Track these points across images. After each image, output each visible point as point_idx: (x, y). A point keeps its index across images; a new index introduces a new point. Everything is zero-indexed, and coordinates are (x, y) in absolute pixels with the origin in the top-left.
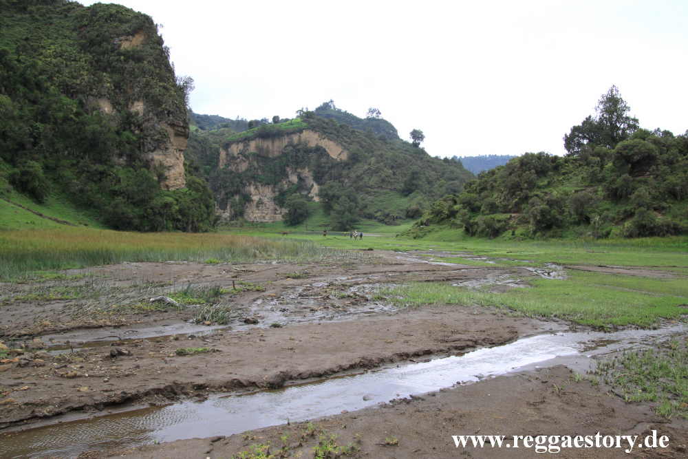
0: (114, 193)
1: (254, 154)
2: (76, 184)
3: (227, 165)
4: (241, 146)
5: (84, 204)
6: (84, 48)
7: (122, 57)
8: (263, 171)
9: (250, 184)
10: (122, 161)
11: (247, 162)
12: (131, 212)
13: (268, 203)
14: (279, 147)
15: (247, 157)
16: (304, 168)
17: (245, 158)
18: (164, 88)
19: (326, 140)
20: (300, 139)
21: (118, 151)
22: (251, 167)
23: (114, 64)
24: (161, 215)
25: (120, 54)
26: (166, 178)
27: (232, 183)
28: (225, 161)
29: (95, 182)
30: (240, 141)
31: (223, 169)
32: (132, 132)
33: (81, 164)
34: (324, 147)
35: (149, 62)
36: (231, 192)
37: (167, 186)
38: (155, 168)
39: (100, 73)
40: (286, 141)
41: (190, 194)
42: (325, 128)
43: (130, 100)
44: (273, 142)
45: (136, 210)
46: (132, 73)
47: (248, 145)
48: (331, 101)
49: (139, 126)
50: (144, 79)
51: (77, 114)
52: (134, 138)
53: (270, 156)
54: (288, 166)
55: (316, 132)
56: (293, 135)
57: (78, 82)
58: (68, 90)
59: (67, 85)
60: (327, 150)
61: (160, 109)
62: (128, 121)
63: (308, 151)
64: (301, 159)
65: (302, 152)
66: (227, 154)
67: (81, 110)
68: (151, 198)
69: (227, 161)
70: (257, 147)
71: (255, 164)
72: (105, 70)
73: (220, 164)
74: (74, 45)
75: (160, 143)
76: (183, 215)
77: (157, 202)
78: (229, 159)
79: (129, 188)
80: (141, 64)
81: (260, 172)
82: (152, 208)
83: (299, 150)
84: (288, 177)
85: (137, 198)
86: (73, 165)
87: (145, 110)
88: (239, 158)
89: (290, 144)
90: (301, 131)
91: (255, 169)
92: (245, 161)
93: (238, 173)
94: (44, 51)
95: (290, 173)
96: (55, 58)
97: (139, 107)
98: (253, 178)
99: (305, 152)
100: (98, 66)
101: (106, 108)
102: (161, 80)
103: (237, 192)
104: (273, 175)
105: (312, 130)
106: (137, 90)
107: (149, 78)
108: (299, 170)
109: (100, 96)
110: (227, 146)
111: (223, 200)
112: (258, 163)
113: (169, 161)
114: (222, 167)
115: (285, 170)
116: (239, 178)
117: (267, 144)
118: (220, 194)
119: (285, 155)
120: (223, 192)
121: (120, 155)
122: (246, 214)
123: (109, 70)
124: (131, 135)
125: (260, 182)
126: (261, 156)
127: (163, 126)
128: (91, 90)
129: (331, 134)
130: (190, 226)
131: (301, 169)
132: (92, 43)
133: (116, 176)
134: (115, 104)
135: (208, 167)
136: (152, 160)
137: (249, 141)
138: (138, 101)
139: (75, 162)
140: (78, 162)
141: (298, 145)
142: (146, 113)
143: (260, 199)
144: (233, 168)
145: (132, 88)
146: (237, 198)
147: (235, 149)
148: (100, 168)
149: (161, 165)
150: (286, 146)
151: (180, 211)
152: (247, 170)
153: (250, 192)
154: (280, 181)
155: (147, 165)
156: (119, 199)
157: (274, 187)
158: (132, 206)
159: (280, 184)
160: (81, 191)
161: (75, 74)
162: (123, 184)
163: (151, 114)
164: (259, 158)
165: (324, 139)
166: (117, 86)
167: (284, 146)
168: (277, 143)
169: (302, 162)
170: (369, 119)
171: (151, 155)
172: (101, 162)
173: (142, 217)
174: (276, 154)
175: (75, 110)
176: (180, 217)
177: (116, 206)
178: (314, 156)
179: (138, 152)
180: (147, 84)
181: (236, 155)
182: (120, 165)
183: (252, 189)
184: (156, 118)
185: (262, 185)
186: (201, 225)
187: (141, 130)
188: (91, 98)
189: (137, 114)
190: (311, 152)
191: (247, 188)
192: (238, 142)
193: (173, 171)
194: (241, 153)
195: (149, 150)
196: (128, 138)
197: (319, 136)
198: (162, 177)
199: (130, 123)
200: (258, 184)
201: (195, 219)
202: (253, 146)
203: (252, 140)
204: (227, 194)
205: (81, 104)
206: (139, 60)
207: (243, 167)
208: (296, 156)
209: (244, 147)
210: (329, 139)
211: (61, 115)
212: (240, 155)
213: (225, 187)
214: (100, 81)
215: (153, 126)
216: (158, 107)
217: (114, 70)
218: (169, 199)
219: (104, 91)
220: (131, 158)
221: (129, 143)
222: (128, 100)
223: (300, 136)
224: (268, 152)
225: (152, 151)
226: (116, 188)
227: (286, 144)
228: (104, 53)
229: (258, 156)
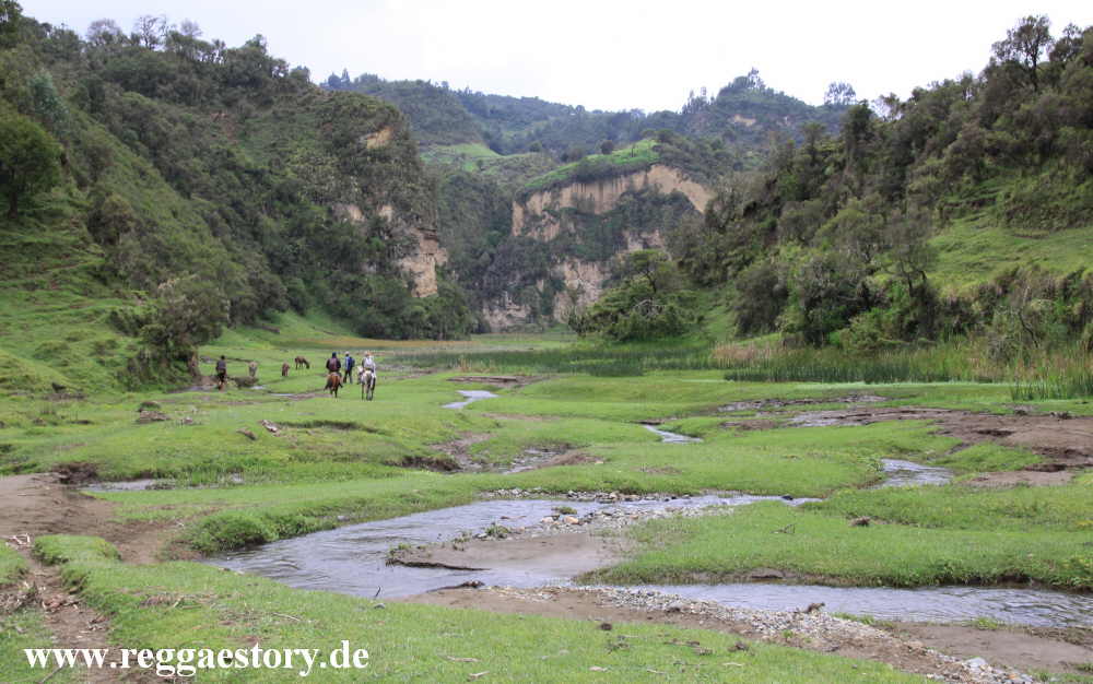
0: (366, 303)
1: (568, 211)
2: (331, 295)
3: (526, 230)
4: (547, 197)
5: (339, 315)
6: (328, 150)
7: (369, 158)
8: (584, 238)
9: (563, 260)
10: (372, 269)
11: (558, 225)
12: (384, 322)
13: (593, 292)
14: (612, 196)
15: (556, 215)
16: (653, 231)
17: (555, 216)
18: (413, 189)
19: (689, 182)
20: (645, 183)
21: (368, 260)
22: (564, 232)
23: (361, 166)
24: (411, 324)
25: (366, 154)
26: (416, 286)
27: (533, 260)
28: (522, 224)
29: (347, 292)
30: (546, 189)
31: (519, 236)
32: (381, 237)
33: (333, 276)
34: (686, 194)
35: (396, 161)
36: (530, 275)
37: (418, 293)
38: (405, 275)
39: (346, 177)
40: (622, 185)
41: (442, 301)
42: (688, 161)
43: (377, 204)
44: (601, 189)
45: (388, 319)
46: (379, 174)
47: (559, 196)
48: (754, 72)
49: (388, 232)
50: (392, 182)
51: (328, 223)
52: (384, 245)
53: (597, 212)
54: (626, 228)
55: (673, 168)
56: (634, 176)
57: (326, 188)
58: (317, 197)
59: (316, 193)
60: (690, 199)
61: (409, 214)
62: (377, 226)
63: (659, 201)
64: (647, 216)
65: (649, 204)
66: (525, 212)
67: (331, 219)
68: (402, 307)
69: (525, 222)
70: (574, 198)
71: (571, 226)
72: (351, 173)
73: (515, 227)
74: (319, 146)
75: (410, 249)
76: (434, 324)
77: (407, 312)
78: (527, 220)
79: (381, 298)
80: (387, 164)
81: (579, 241)
82: (403, 318)
83: (644, 201)
84: (626, 248)
85: (388, 308)
86: (326, 276)
87: (393, 214)
88: (544, 217)
89: (630, 191)
90: (647, 168)
91: (570, 235)
92: (554, 224)
93: (544, 244)
94: (291, 156)
95: (629, 240)
96: (302, 163)
97: (387, 211)
98: (568, 250)
99: (654, 203)
100: (346, 169)
101: (355, 214)
102: (409, 180)
103: (541, 275)
104: (600, 245)
105: (667, 165)
106: (385, 193)
107: (397, 180)
108: (644, 235)
109: (349, 202)
110: (523, 198)
111: (518, 288)
112: (575, 225)
113: (418, 268)
114: (516, 234)
115: (621, 237)
116: (544, 250)
117: (592, 192)
118: (514, 279)
119: (621, 209)
120: (518, 276)
121: (371, 264)
122: (555, 311)
123: (356, 172)
124: (380, 242)
125: (578, 257)
126: (579, 213)
127: (412, 231)
128: (340, 197)
129: (696, 170)
130: (441, 335)
131: (648, 233)
132: (338, 144)
133: (367, 285)
134: (364, 210)
135: (495, 232)
136: (402, 267)
137: (560, 188)
138: (386, 204)
139: (327, 272)
140: (331, 273)
141: (642, 192)
142: (395, 218)
143: (580, 285)
144: (535, 235)
145: (380, 190)
146: (541, 285)
147: (538, 203)
148: (352, 277)
149: (411, 272)
150: (623, 195)
151: (430, 319)
152: (558, 238)
153: (563, 273)
154: (614, 254)
155: (397, 272)
156: (371, 309)
157: (604, 265)
158: (383, 316)
159: (612, 258)
160: (336, 302)
161: (323, 180)
162: (374, 293)
163: (400, 219)
164: (578, 216)
165: (686, 179)
166: (365, 190)
167: (620, 193)
168: (608, 190)
169: (649, 220)
170: (828, 106)
171: (400, 262)
172: (352, 271)
173: (393, 327)
174: (607, 209)
175: (325, 219)
176: (430, 325)
177: (369, 316)
178: (667, 209)
179: (387, 260)
180: (395, 187)
181: (539, 212)
182: (370, 273)
183: (566, 268)
184: (404, 223)
185: (582, 263)
186: (453, 333)
187: (391, 236)
188: (339, 205)
189: (386, 218)
190: (664, 202)
191: (558, 268)
192: (542, 191)
193: (423, 277)
194: (547, 209)
195: (399, 257)
196: (378, 245)
197: (678, 175)
198: (412, 285)
199: (379, 229)
200: (576, 260)
201: (446, 327)
202: (566, 197)
203: (566, 186)
204: (524, 279)
205: (330, 211)
206: (385, 159)
207: (552, 232)
208: (640, 210)
209: (553, 198)
210: (693, 181)
211: (312, 225)
212: (546, 213)
213: (521, 268)
214: (348, 186)
215: (402, 231)
216: (408, 211)
217: (361, 172)
218: (419, 308)
219: (352, 197)
220: (382, 266)
221: (378, 250)
222: (375, 204)
223: (646, 177)
224: (592, 204)
225: (402, 258)
226: (368, 297)
227: (624, 190)
228: (350, 155)
229: (577, 212)
